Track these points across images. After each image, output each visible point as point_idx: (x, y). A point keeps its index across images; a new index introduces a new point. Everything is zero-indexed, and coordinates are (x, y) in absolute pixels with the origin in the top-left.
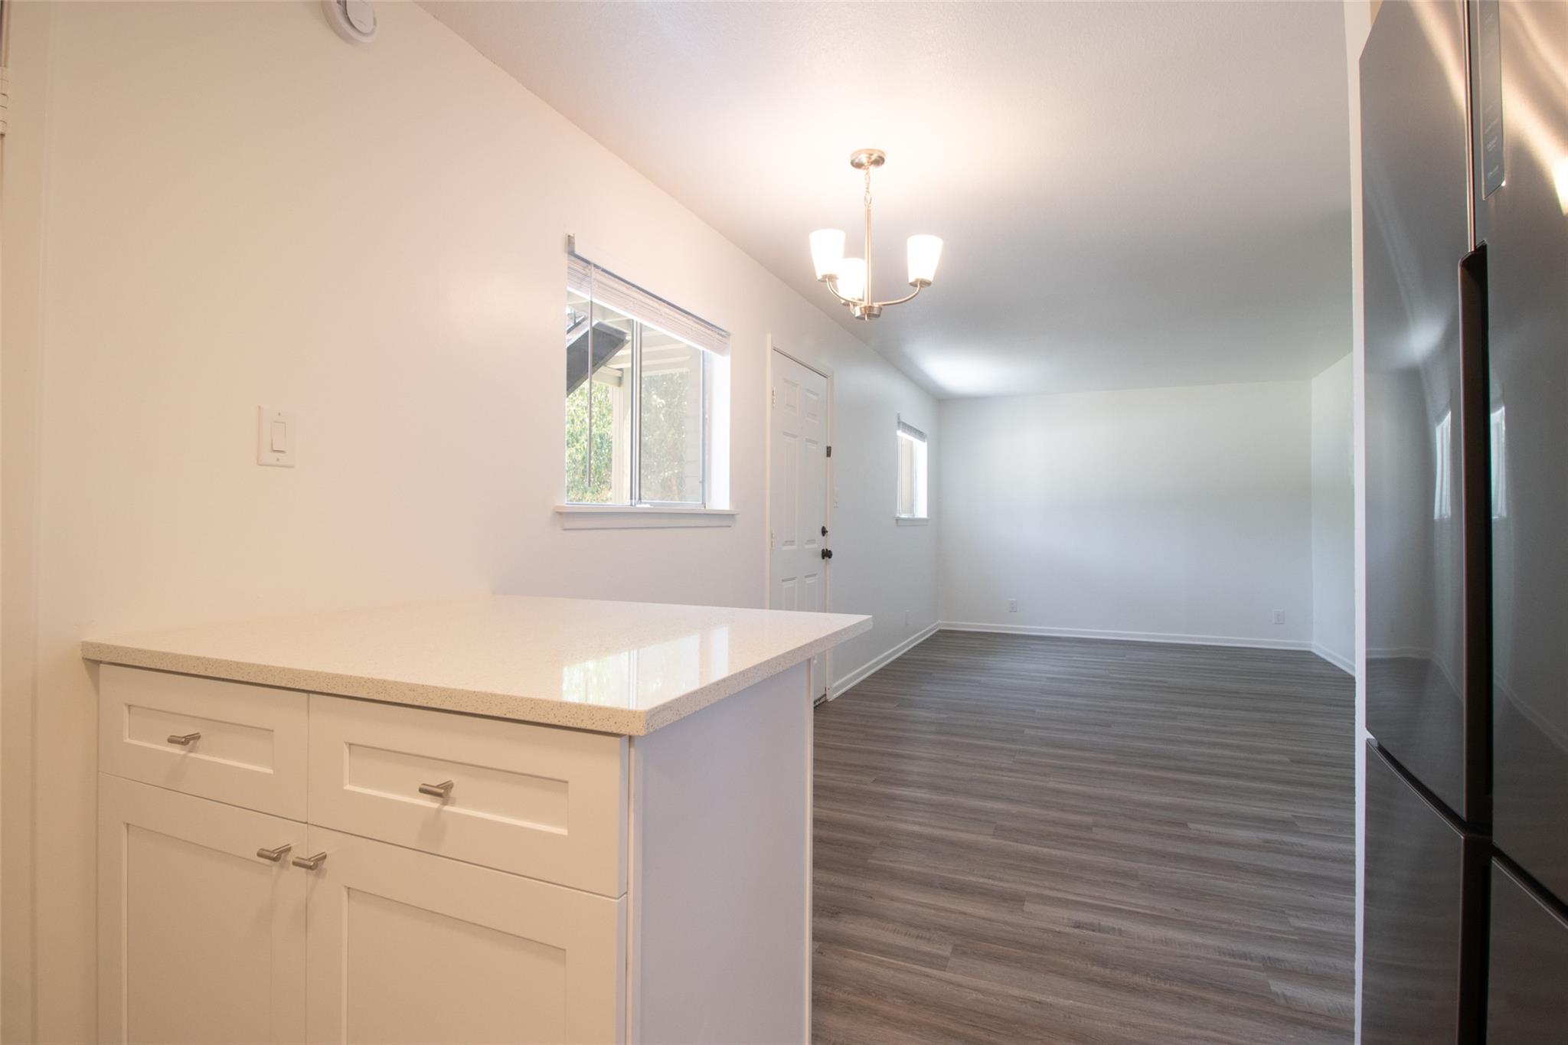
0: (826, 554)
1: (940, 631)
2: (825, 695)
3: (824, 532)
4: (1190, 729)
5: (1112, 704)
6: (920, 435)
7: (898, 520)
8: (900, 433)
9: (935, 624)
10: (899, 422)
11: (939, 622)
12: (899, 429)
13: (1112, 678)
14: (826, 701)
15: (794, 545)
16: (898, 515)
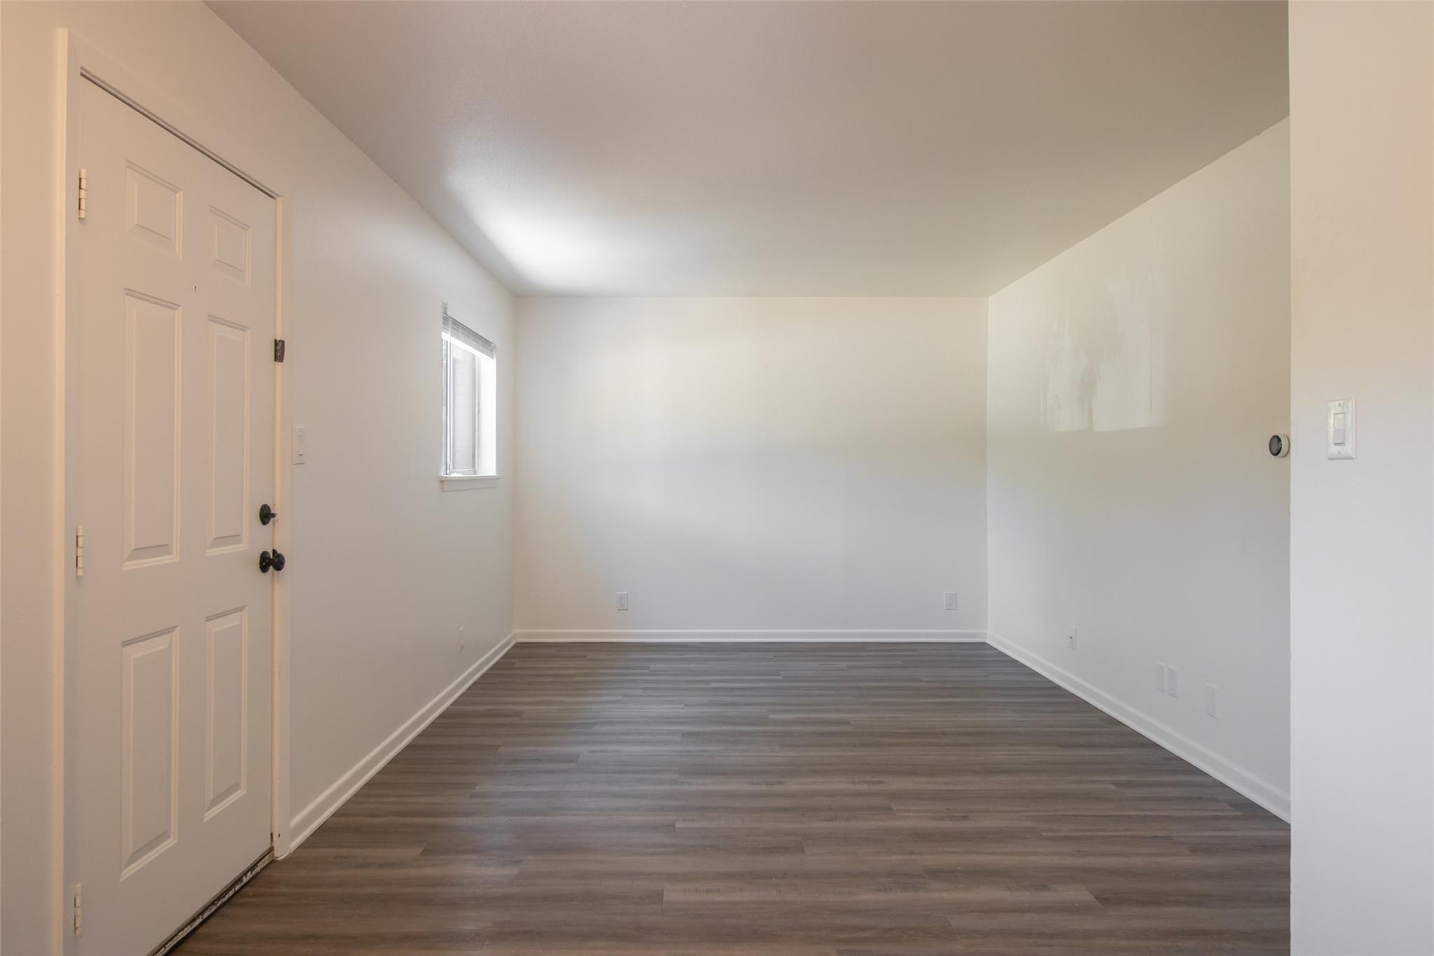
0: (271, 562)
1: (518, 646)
2: (271, 850)
3: (266, 515)
4: (920, 836)
5: (793, 785)
6: (485, 344)
7: (442, 481)
8: (446, 336)
9: (510, 636)
10: (446, 319)
11: (516, 631)
12: (446, 330)
13: (776, 723)
14: (273, 861)
15: (169, 552)
16: (443, 474)
